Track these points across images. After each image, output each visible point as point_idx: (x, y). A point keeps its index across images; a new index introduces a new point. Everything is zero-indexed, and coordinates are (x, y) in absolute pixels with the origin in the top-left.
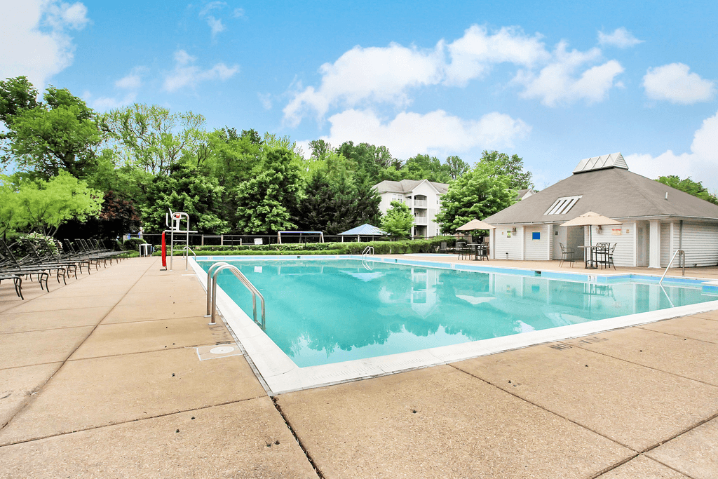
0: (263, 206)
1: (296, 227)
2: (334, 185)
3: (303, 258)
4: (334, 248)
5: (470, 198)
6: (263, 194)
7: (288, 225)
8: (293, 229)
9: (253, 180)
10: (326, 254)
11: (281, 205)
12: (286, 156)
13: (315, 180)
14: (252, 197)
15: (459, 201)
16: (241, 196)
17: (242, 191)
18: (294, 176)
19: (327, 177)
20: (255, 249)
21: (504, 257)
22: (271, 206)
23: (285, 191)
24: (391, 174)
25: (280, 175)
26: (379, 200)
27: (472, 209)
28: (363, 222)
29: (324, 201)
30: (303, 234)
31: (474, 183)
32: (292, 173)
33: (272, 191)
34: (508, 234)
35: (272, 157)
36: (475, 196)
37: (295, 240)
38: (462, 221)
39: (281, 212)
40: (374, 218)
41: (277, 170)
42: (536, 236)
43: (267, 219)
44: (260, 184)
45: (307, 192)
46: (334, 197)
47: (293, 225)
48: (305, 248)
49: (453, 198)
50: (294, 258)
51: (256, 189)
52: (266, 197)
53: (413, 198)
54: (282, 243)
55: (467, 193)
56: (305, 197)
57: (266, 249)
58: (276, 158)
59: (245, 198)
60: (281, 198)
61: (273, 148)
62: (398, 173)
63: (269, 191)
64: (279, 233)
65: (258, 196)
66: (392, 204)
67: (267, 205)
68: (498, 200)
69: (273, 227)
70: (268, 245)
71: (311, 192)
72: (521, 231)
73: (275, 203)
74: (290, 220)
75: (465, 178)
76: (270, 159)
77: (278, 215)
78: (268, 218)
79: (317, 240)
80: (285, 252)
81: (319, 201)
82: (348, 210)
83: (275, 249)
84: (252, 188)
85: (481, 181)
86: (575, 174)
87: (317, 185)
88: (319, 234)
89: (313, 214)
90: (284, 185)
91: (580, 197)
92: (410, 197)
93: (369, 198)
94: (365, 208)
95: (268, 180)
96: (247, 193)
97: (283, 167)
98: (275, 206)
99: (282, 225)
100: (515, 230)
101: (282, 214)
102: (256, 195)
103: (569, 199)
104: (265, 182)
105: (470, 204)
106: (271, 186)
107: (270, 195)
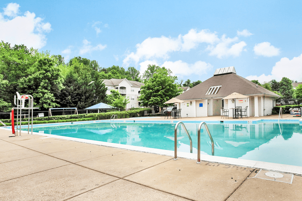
0: (37, 93)
1: (59, 105)
2: (80, 80)
3: (75, 123)
4: (89, 117)
5: (158, 88)
6: (37, 85)
7: (54, 104)
8: (56, 107)
9: (30, 77)
10: (85, 120)
11: (50, 93)
12: (51, 62)
13: (69, 78)
14: (30, 87)
15: (152, 89)
16: (22, 86)
17: (22, 84)
18: (58, 75)
19: (76, 76)
20: (39, 120)
21: (186, 116)
22: (44, 93)
23: (52, 84)
24: (103, 75)
25: (49, 74)
26: (106, 89)
27: (159, 93)
28: (99, 102)
29: (75, 90)
30: (65, 110)
31: (160, 80)
32: (56, 73)
33: (44, 84)
34: (187, 105)
35: (42, 63)
36: (161, 86)
37: (61, 113)
38: (155, 99)
39: (50, 97)
40: (103, 99)
41: (47, 71)
42: (201, 105)
43: (41, 101)
44: (35, 79)
45: (64, 85)
46: (81, 87)
47: (57, 105)
48: (71, 118)
49: (149, 88)
50: (69, 124)
51: (32, 82)
52: (40, 87)
53: (119, 88)
54: (52, 115)
55: (156, 85)
56: (64, 87)
57: (46, 119)
58: (45, 64)
59: (25, 88)
60: (49, 88)
61: (42, 58)
62: (107, 75)
63: (42, 84)
64: (50, 109)
65: (34, 87)
66: (111, 92)
67: (40, 92)
68: (171, 89)
69: (45, 106)
70: (47, 117)
71: (67, 85)
72: (194, 103)
73: (46, 91)
74: (55, 102)
75: (154, 78)
76: (41, 64)
77: (48, 98)
78: (41, 100)
79: (73, 112)
80: (60, 120)
81: (72, 90)
82: (90, 95)
83: (52, 119)
84: (29, 82)
85: (163, 79)
86: (215, 75)
87: (69, 81)
88: (74, 109)
89: (69, 97)
90: (52, 79)
91: (221, 86)
92: (118, 88)
93: (100, 88)
94: (99, 94)
95: (41, 76)
96: (26, 85)
97: (51, 69)
98: (46, 93)
99: (49, 105)
100: (191, 103)
101: (51, 98)
102: (32, 86)
103: (215, 87)
104: (39, 78)
105: (158, 91)
106: (43, 81)
107: (42, 86)
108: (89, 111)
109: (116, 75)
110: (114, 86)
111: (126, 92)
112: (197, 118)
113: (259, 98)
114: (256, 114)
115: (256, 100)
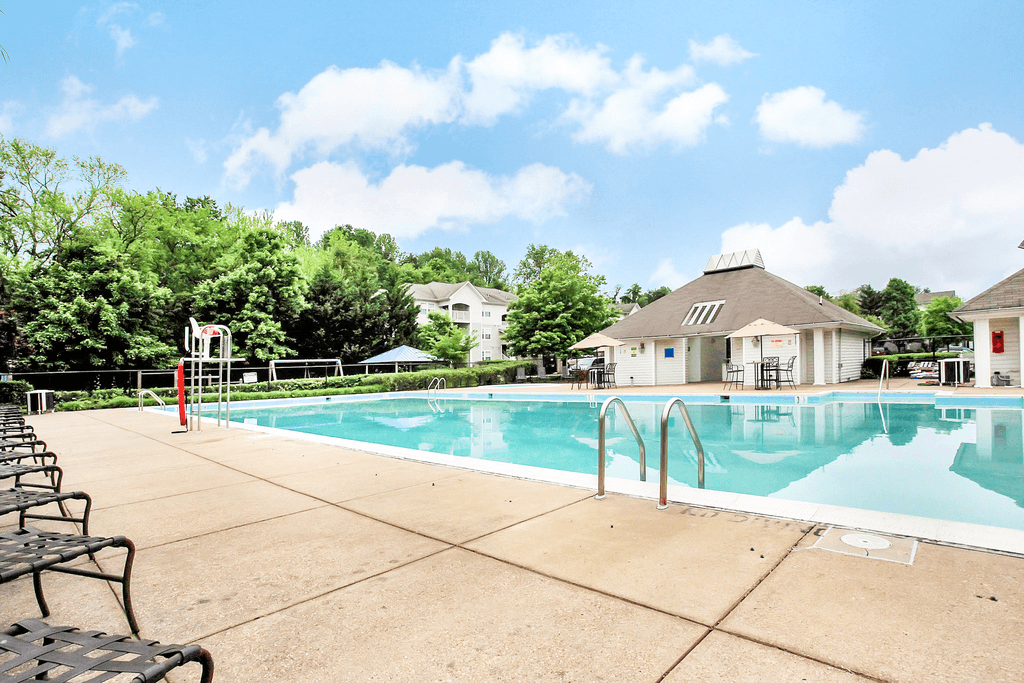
0: (241, 320)
1: (294, 353)
2: (350, 288)
3: (335, 400)
4: (371, 383)
5: (554, 306)
6: (241, 299)
7: (283, 350)
8: (289, 356)
9: (223, 279)
10: (360, 392)
11: (271, 320)
12: (277, 241)
13: (322, 281)
14: (222, 306)
15: (538, 310)
16: (202, 304)
17: (204, 297)
18: (292, 273)
19: (338, 275)
20: (244, 390)
21: (629, 382)
22: (257, 321)
23: (276, 296)
24: (409, 274)
25: (270, 272)
26: (417, 310)
27: (558, 320)
28: (397, 343)
29: (337, 312)
30: (310, 364)
31: (559, 285)
32: (289, 268)
33: (258, 297)
34: (632, 352)
35: (255, 243)
36: (561, 303)
37: (299, 374)
38: (546, 338)
39: (273, 330)
40: (409, 335)
41: (265, 263)
42: (669, 353)
43: (249, 342)
44: (236, 284)
45: (308, 299)
46: (352, 306)
47: (290, 351)
48: (326, 385)
49: (529, 308)
50: (321, 401)
51: (229, 293)
52: (247, 306)
53: (450, 307)
54: (278, 378)
55: (549, 299)
56: (309, 306)
57: (263, 389)
58: (260, 245)
59: (210, 308)
60: (271, 308)
61: (253, 230)
62: (419, 272)
63: (252, 297)
64: (272, 363)
65: (233, 305)
66: (431, 317)
67: (249, 318)
68: (590, 308)
69: (261, 354)
70: (265, 383)
71: (316, 299)
72: (650, 348)
73: (263, 315)
74: (287, 343)
75: (543, 279)
76: (251, 245)
77: (269, 334)
78: (251, 339)
79: (331, 372)
80: (298, 391)
81: (330, 312)
82: (375, 324)
83: (278, 389)
84: (221, 291)
85: (567, 283)
86: (706, 274)
87: (322, 290)
88: (335, 363)
89: (322, 332)
90: (276, 286)
91: (723, 302)
92: (447, 307)
93: (402, 308)
94: (398, 322)
95: (251, 277)
96: (213, 300)
97: (274, 258)
98: (261, 320)
99: (271, 351)
100: (643, 346)
101: (274, 333)
102: (228, 303)
103: (709, 305)
104: (246, 282)
105: (554, 314)
106: (256, 288)
107: (253, 303)
108: (373, 369)
109: (443, 273)
110: (438, 302)
111: (468, 318)
112: (660, 388)
113: (827, 334)
114: (819, 379)
115: (818, 339)
